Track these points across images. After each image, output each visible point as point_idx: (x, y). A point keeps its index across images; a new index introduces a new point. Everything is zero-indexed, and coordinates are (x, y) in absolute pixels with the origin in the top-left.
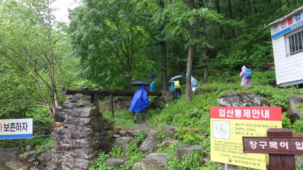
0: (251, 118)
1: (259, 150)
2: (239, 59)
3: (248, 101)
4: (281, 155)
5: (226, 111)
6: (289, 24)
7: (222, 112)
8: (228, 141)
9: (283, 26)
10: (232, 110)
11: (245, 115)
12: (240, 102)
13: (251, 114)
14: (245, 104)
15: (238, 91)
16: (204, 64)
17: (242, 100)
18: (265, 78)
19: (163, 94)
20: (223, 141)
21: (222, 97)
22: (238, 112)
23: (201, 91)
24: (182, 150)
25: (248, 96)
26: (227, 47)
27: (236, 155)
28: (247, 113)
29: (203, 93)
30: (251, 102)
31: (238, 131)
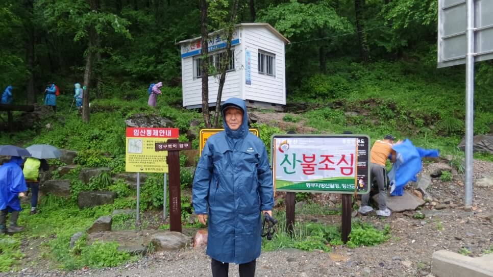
0: (159, 136)
1: (163, 149)
2: (144, 67)
3: (155, 123)
4: (173, 151)
5: (140, 131)
6: (198, 47)
7: (136, 132)
8: (140, 155)
9: (193, 47)
10: (144, 130)
11: (154, 134)
12: (148, 124)
13: (159, 134)
14: (152, 126)
15: (146, 113)
16: (99, 70)
17: (149, 122)
18: (173, 96)
19: (35, 109)
20: (137, 155)
21: (129, 118)
22: (149, 132)
23: (99, 108)
24: (88, 173)
25: (155, 119)
26: (127, 45)
27: (146, 164)
28: (156, 132)
29: (101, 112)
30: (157, 123)
31: (148, 146)
